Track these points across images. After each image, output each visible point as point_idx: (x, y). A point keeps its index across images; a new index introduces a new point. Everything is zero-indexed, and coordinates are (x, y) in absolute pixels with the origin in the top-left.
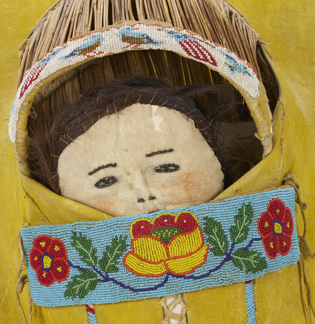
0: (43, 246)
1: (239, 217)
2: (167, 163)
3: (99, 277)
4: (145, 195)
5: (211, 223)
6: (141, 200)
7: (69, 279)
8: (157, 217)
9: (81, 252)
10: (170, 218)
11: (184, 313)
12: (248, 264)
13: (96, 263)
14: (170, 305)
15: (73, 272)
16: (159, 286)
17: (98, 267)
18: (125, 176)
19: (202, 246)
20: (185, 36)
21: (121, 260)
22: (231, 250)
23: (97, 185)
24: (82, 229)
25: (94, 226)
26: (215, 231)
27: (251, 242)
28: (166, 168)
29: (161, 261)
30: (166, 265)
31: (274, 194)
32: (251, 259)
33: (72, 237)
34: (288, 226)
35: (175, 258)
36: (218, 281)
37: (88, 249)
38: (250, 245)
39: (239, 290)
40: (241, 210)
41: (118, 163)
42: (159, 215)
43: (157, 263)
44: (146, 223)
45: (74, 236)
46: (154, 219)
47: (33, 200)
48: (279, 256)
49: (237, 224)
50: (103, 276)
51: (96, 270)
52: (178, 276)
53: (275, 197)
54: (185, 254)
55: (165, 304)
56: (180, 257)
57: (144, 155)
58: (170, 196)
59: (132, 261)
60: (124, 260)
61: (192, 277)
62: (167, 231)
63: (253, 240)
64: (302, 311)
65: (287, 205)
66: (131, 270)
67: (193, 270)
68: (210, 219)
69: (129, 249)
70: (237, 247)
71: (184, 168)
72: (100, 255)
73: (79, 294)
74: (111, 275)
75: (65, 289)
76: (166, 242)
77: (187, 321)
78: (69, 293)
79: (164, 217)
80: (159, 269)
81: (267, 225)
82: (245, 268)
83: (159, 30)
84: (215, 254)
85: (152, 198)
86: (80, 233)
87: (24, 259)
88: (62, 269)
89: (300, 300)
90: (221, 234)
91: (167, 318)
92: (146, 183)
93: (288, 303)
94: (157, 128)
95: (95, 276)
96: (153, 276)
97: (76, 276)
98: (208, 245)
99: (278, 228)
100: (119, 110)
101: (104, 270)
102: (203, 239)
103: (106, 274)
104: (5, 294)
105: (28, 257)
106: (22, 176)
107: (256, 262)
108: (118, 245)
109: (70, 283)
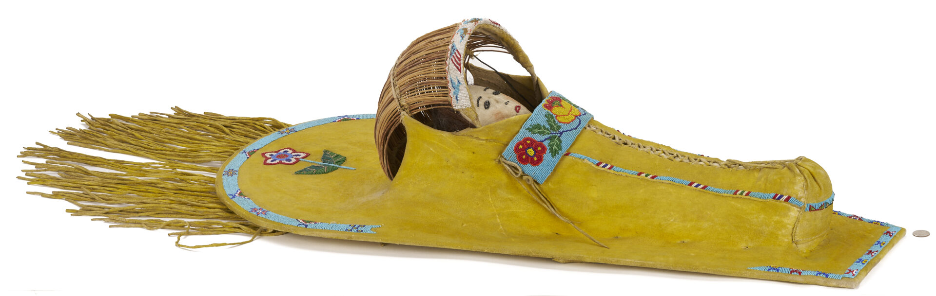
7: (548, 148)
9: (540, 133)
15: (546, 143)
21: (557, 122)
33: (529, 131)
37: (541, 128)
50: (559, 133)
60: (558, 120)
69: (554, 116)
72: (547, 126)
74: (561, 130)
76: (561, 106)
78: (554, 153)
97: (550, 143)
101: (556, 131)
108: (550, 117)
109: (550, 149)
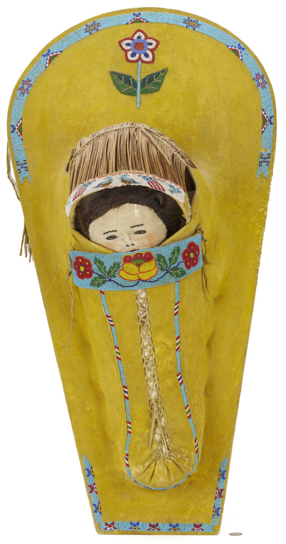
0: (80, 261)
1: (173, 253)
2: (140, 230)
3: (107, 279)
4: (129, 244)
5: (160, 257)
6: (127, 246)
8: (135, 254)
10: (141, 254)
11: (146, 297)
12: (177, 274)
13: (105, 272)
14: (140, 293)
16: (135, 285)
17: (106, 274)
18: (121, 236)
19: (155, 267)
20: (151, 178)
21: (117, 273)
22: (169, 268)
23: (108, 238)
24: (99, 257)
25: (105, 256)
26: (162, 260)
28: (139, 232)
29: (136, 274)
30: (138, 276)
32: (178, 272)
33: (95, 260)
34: (197, 253)
35: (143, 272)
36: (162, 283)
37: (102, 266)
38: (178, 265)
39: (172, 286)
40: (174, 250)
41: (117, 230)
42: (136, 252)
43: (134, 275)
44: (129, 257)
45: (96, 259)
47: (76, 239)
48: (192, 268)
49: (172, 256)
51: (106, 276)
52: (144, 281)
53: (191, 241)
54: (147, 271)
55: (137, 292)
56: (145, 272)
58: (141, 244)
60: (119, 273)
61: (150, 281)
62: (139, 261)
63: (180, 262)
64: (203, 290)
65: (197, 243)
66: (122, 277)
67: (151, 278)
68: (160, 255)
69: (121, 268)
70: (172, 266)
71: (148, 232)
72: (107, 270)
73: (97, 285)
75: (90, 282)
76: (139, 266)
77: (147, 301)
79: (138, 254)
80: (135, 278)
81: (186, 255)
82: (175, 276)
83: (139, 176)
84: (161, 270)
85: (133, 245)
86: (99, 259)
88: (89, 273)
89: (202, 285)
90: (164, 262)
92: (130, 238)
93: (195, 288)
94: (136, 215)
95: (105, 278)
96: (132, 280)
97: (96, 277)
98: (158, 267)
99: (192, 255)
100: (118, 206)
102: (156, 264)
103: (110, 278)
104: (58, 270)
105: (73, 264)
106: (71, 229)
107: (181, 273)
108: (116, 266)
109: (93, 280)
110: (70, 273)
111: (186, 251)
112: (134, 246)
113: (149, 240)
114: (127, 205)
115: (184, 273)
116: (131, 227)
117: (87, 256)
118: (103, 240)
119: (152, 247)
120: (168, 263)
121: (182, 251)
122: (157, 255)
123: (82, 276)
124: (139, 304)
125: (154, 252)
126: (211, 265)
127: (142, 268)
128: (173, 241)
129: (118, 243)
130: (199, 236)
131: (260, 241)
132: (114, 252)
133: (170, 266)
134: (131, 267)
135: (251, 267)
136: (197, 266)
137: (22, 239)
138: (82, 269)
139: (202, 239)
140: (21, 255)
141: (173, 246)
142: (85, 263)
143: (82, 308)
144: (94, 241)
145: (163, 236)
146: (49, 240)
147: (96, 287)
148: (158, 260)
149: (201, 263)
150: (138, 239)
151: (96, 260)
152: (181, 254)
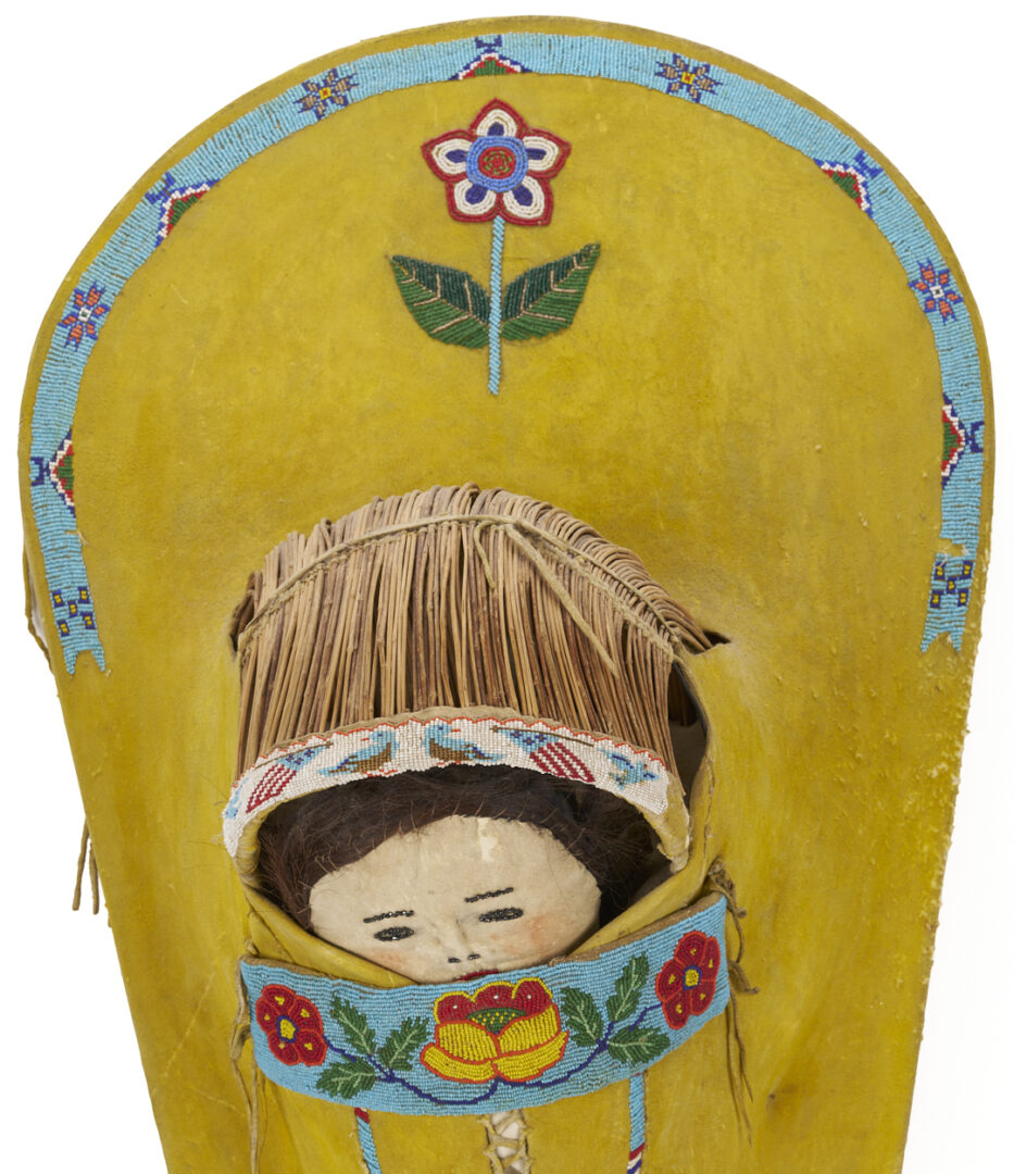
0: (281, 1003)
1: (624, 980)
2: (501, 907)
3: (378, 1073)
4: (461, 953)
5: (573, 996)
6: (453, 960)
8: (482, 990)
10: (504, 991)
11: (522, 1138)
12: (635, 1051)
13: (373, 1050)
14: (500, 1124)
16: (481, 1099)
17: (376, 1057)
18: (428, 929)
19: (557, 1034)
20: (541, 737)
21: (416, 1054)
22: (607, 1035)
24: (350, 996)
25: (370, 996)
26: (581, 1008)
27: (644, 1013)
28: (498, 915)
29: (486, 1060)
30: (495, 1067)
31: (687, 926)
32: (642, 1042)
33: (333, 1004)
34: (711, 966)
35: (511, 1054)
36: (583, 1087)
37: (361, 1028)
38: (641, 1019)
39: (619, 1093)
40: (627, 969)
41: (415, 911)
43: (479, 1063)
44: (461, 1000)
45: (336, 1002)
46: (477, 993)
48: (692, 1020)
49: (619, 992)
50: (386, 1073)
51: (374, 1062)
52: (514, 1084)
53: (689, 931)
54: (528, 1047)
55: (491, 1123)
56: (518, 1053)
57: (462, 900)
58: (506, 951)
59: (435, 1058)
60: (422, 1055)
61: (539, 1084)
62: (498, 1014)
63: (646, 1010)
64: (729, 1089)
65: (709, 933)
66: (435, 1071)
67: (541, 1072)
68: (574, 990)
69: (430, 1039)
70: (620, 1026)
71: (531, 911)
72: (380, 1042)
73: (342, 1091)
75: (317, 1078)
76: (495, 1032)
77: (527, 1151)
79: (493, 990)
80: (482, 1073)
81: (672, 979)
82: (630, 1058)
83: (496, 729)
84: (579, 1044)
85: (474, 956)
86: (348, 1002)
87: (245, 1012)
88: (314, 1046)
89: (725, 1070)
90: (591, 1012)
91: (492, 1148)
92: (464, 936)
93: (703, 1084)
94: (486, 857)
95: (371, 1070)
96: (471, 1082)
97: (338, 1065)
98: (568, 1032)
100: (419, 826)
102: (559, 1023)
103: (391, 1070)
104: (205, 994)
105: (254, 1006)
106: (245, 889)
107: (650, 1045)
108: (412, 1032)
109: (326, 1071)
110: (244, 1036)
111: (670, 968)
112: (478, 961)
113: (534, 937)
114: (453, 823)
115: (661, 1043)
116: (467, 900)
117: (303, 987)
118: (363, 939)
119: (545, 961)
120: (605, 1017)
121: (656, 969)
122: (563, 990)
123: (289, 1053)
124: (496, 1163)
125: (554, 980)
126: (760, 993)
127: (509, 1040)
128: (626, 937)
129: (418, 949)
130: (717, 905)
131: (933, 884)
132: (403, 981)
133: (611, 1027)
134: (469, 1037)
135: (899, 981)
136: (710, 1009)
137: (79, 851)
138: (287, 1029)
139: (730, 909)
140: (76, 907)
141: (622, 956)
142: (298, 1011)
143: (291, 1140)
144: (332, 940)
145: (587, 916)
146: (171, 886)
147: (338, 1098)
148: (569, 1008)
149: (723, 992)
150: (494, 937)
151: (337, 1007)
152: (651, 979)
